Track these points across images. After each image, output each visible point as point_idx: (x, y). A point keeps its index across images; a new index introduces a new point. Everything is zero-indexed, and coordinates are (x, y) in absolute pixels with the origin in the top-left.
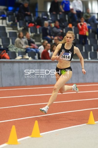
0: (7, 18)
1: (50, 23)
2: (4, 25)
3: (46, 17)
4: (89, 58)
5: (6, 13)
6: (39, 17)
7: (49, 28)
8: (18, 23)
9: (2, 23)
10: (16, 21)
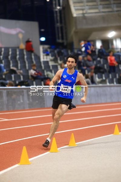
0: (50, 54)
1: (83, 57)
2: (48, 60)
3: (80, 52)
4: (115, 83)
5: (49, 50)
6: (74, 53)
7: (83, 61)
8: (59, 59)
9: (47, 58)
10: (57, 56)
